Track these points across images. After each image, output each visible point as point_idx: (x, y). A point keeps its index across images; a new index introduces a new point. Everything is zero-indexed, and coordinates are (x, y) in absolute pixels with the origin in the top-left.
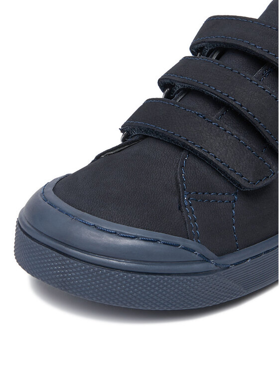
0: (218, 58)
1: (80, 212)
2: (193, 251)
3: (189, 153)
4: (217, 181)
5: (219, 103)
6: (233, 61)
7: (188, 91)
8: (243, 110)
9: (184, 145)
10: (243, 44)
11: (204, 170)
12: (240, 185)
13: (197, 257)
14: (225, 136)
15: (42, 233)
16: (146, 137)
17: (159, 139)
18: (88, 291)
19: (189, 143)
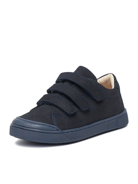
0: (63, 83)
1: (26, 120)
2: (55, 128)
3: (54, 106)
4: (61, 112)
5: (62, 94)
6: (66, 84)
7: (55, 92)
8: (67, 94)
9: (52, 103)
10: (68, 79)
11: (57, 110)
12: (67, 113)
13: (56, 130)
14: (63, 101)
15: (17, 125)
16: (43, 104)
17: (46, 104)
18: (29, 137)
19: (54, 103)
